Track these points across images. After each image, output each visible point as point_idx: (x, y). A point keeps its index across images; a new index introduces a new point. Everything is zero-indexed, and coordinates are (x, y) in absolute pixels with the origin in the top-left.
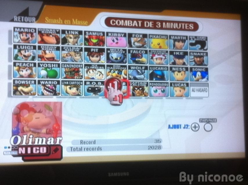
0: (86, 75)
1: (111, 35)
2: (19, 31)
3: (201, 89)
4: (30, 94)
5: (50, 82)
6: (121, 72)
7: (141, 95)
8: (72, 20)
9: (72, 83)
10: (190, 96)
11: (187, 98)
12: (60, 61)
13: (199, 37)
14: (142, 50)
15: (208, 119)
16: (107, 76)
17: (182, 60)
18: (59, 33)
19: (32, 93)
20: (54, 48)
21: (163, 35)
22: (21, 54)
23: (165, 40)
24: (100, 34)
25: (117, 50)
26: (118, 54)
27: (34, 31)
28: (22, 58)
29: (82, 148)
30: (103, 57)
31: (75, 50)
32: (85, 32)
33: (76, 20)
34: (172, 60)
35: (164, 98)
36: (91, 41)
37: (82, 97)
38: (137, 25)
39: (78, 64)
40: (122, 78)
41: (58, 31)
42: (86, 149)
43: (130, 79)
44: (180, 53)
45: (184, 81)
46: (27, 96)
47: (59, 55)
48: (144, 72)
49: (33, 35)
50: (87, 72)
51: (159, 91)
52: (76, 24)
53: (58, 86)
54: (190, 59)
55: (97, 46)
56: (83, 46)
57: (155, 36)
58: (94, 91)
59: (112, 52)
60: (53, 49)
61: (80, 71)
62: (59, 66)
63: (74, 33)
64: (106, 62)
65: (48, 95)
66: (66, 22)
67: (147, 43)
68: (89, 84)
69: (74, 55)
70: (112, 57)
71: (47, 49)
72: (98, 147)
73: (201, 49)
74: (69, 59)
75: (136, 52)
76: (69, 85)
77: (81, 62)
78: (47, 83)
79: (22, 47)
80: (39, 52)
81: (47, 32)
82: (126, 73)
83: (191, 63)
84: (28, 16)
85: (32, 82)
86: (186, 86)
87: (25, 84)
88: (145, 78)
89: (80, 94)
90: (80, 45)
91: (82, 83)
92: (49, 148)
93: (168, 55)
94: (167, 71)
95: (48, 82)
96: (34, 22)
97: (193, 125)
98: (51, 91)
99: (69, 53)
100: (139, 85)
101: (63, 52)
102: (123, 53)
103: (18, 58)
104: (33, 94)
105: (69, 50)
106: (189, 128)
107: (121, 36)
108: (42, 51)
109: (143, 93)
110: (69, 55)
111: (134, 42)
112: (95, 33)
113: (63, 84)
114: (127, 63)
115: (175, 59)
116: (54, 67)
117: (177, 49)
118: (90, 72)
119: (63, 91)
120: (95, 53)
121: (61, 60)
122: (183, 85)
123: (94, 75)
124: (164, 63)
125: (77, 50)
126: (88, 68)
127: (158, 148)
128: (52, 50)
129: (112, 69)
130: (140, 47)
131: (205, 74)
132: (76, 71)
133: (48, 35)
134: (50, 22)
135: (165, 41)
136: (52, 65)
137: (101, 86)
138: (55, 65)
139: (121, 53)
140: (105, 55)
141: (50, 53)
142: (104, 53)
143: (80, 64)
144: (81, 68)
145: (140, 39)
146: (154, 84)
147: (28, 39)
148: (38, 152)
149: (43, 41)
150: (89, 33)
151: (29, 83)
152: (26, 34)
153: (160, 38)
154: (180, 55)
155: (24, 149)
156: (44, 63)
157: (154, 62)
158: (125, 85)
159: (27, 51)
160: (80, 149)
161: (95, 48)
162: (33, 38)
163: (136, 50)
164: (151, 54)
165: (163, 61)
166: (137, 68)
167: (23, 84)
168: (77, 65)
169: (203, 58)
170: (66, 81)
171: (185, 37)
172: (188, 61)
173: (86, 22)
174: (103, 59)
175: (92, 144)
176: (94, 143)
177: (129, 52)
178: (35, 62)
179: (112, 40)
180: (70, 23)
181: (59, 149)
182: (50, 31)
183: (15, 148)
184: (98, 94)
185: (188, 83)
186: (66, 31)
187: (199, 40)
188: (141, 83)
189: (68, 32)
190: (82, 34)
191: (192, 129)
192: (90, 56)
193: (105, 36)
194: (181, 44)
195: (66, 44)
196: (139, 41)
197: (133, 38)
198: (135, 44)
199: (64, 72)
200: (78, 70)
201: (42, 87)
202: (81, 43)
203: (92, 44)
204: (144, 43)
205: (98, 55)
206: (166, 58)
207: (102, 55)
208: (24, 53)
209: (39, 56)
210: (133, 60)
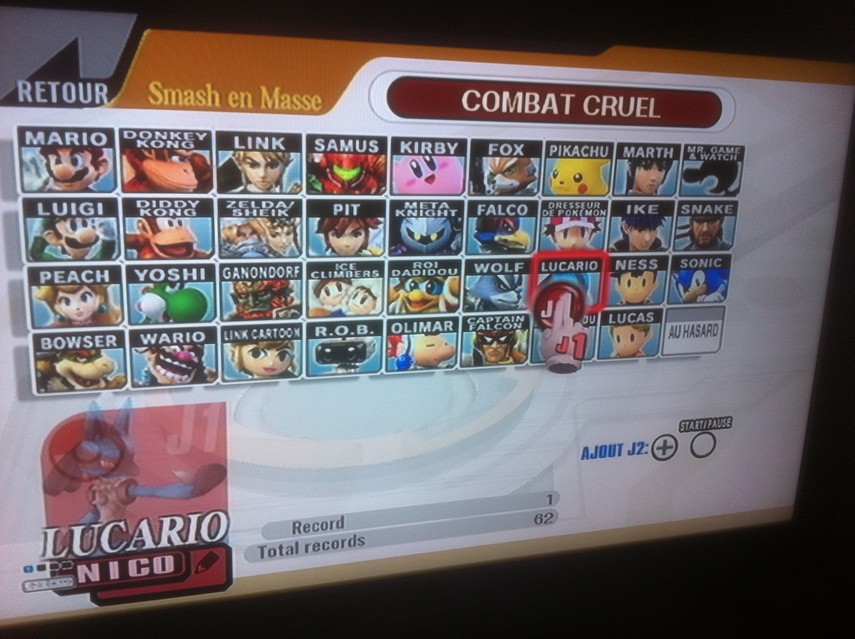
0: (314, 303)
1: (410, 151)
3: (699, 326)
4: (103, 384)
5: (178, 337)
6: (441, 284)
7: (504, 359)
8: (261, 91)
9: (262, 335)
10: (662, 355)
12: (216, 256)
13: (719, 147)
14: (518, 203)
15: (707, 420)
16: (389, 304)
17: (653, 232)
18: (205, 144)
19: (109, 379)
20: (189, 206)
21: (595, 144)
22: (59, 236)
23: (604, 161)
24: (368, 147)
25: (430, 207)
26: (431, 219)
27: (104, 139)
28: (64, 251)
29: (297, 544)
30: (376, 236)
31: (273, 211)
32: (311, 138)
33: (277, 90)
34: (617, 234)
36: (332, 172)
37: (299, 378)
39: (285, 265)
40: (442, 307)
41: (201, 138)
43: (470, 308)
44: (646, 209)
45: (648, 303)
47: (210, 231)
48: (520, 279)
49: (101, 159)
50: (317, 293)
52: (277, 106)
53: (208, 348)
54: (677, 228)
55: (357, 192)
56: (304, 197)
57: (570, 147)
58: (344, 355)
59: (410, 211)
60: (186, 212)
61: (292, 291)
62: (210, 276)
63: (266, 147)
65: (172, 382)
66: (234, 102)
67: (536, 174)
68: (324, 334)
69: (268, 232)
70: (411, 234)
71: (160, 212)
72: (352, 537)
73: (716, 191)
74: (251, 247)
75: (497, 211)
76: (250, 341)
78: (168, 341)
79: (60, 209)
81: (158, 144)
82: (457, 288)
84: (76, 80)
85: (108, 338)
86: (652, 319)
87: (82, 348)
88: (519, 302)
89: (290, 369)
91: (297, 332)
92: (183, 557)
93: (606, 216)
94: (598, 274)
95: (171, 339)
96: (102, 103)
98: (184, 366)
99: (247, 225)
100: (498, 327)
102: (449, 216)
103: (46, 250)
104: (114, 384)
105: (247, 213)
106: (646, 453)
107: (448, 153)
108: (140, 221)
109: (511, 354)
110: (247, 231)
111: (492, 175)
112: (351, 142)
113: (227, 339)
115: (628, 231)
116: (190, 279)
117: (637, 195)
118: (328, 293)
119: (229, 364)
120: (347, 219)
121: (217, 250)
123: (344, 302)
124: (588, 244)
125: (280, 213)
126: (320, 278)
128: (183, 215)
129: (407, 278)
130: (512, 192)
131: (718, 276)
132: (275, 290)
133: (163, 155)
134: (170, 100)
135: (602, 167)
136: (185, 271)
137: (368, 339)
138: (194, 270)
139: (442, 216)
141: (173, 228)
142: (381, 219)
143: (293, 265)
147: (81, 175)
148: (145, 571)
149: (142, 181)
150: (326, 144)
152: (72, 154)
153: (586, 155)
154: (647, 215)
155: (95, 567)
156: (150, 268)
157: (556, 245)
158: (451, 329)
160: (292, 549)
161: (351, 202)
162: (101, 169)
163: (496, 203)
165: (587, 242)
166: (497, 268)
168: (282, 268)
169: (721, 223)
170: (239, 329)
171: (672, 149)
172: (671, 236)
173: (317, 100)
174: (378, 241)
175: (331, 528)
176: (338, 527)
177: (472, 212)
178: (116, 263)
179: (412, 167)
180: (250, 105)
181: (218, 558)
182: (172, 138)
183: (64, 565)
184: (357, 367)
185: (661, 310)
186: (237, 139)
187: (717, 157)
188: (506, 319)
189: (243, 141)
190: (298, 149)
191: (654, 456)
192: (330, 233)
193: (386, 154)
194: (654, 174)
195: (235, 191)
196: (509, 169)
197: (490, 158)
198: (494, 182)
199: (232, 295)
200: (282, 284)
201: (147, 355)
202: (296, 184)
203: (337, 186)
204: (529, 176)
205: (359, 229)
206: (599, 230)
207: (373, 228)
208: (70, 230)
209: (128, 239)
210: (485, 239)
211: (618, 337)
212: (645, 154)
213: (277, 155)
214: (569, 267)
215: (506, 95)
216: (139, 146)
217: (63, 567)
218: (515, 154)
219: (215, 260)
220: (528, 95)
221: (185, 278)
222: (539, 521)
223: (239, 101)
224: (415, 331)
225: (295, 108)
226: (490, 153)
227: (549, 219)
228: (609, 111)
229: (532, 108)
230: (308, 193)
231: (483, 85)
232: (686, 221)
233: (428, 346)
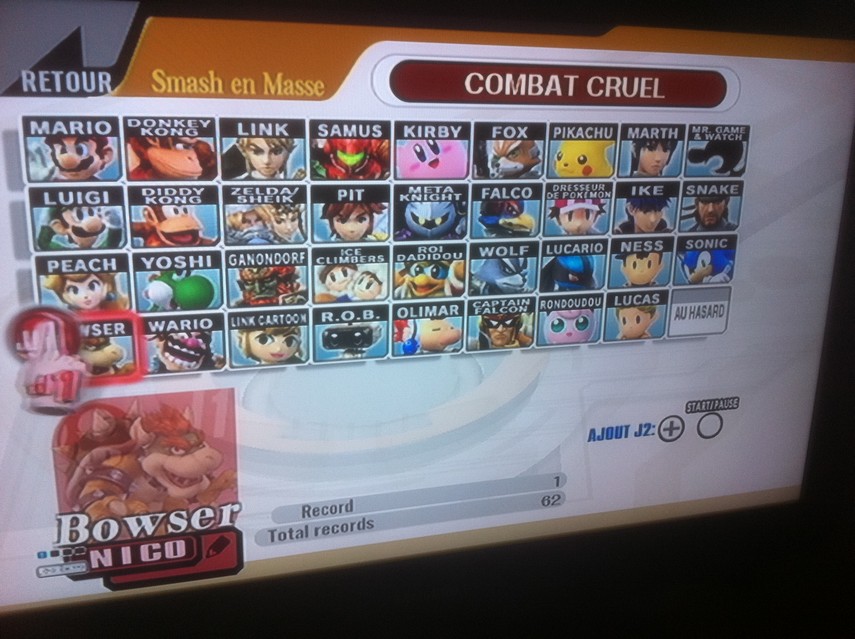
0: (320, 289)
1: (413, 136)
3: (705, 307)
4: (112, 372)
5: (186, 324)
7: (510, 342)
8: (263, 77)
9: (268, 321)
10: (668, 336)
11: (656, 342)
13: (724, 127)
14: (522, 186)
15: (713, 401)
16: (394, 288)
17: (658, 213)
18: (209, 132)
19: (119, 366)
20: (194, 193)
21: (599, 126)
22: (65, 225)
23: (608, 142)
24: (372, 132)
25: (434, 191)
26: (436, 204)
27: (109, 128)
29: (307, 527)
30: (381, 221)
31: (278, 197)
32: (315, 124)
33: (279, 75)
34: (622, 216)
36: (336, 158)
37: (307, 364)
39: (290, 251)
40: (447, 291)
41: (205, 125)
42: (320, 531)
43: (475, 291)
44: (651, 190)
45: (653, 284)
47: (216, 220)
48: (525, 265)
49: (105, 148)
50: (323, 279)
51: (569, 326)
52: (279, 92)
53: (216, 335)
54: (682, 208)
55: (361, 177)
56: (308, 183)
57: (574, 129)
58: (350, 340)
59: (414, 196)
61: (297, 277)
62: (216, 263)
63: (270, 133)
65: (180, 369)
66: (237, 88)
67: (540, 157)
68: (331, 320)
69: (273, 219)
70: (416, 219)
71: (166, 200)
72: (361, 520)
73: (722, 171)
74: (256, 233)
75: (501, 195)
76: (257, 327)
77: (302, 243)
78: (176, 327)
79: (66, 198)
80: (137, 211)
81: (161, 132)
82: (462, 272)
83: (682, 222)
84: (79, 69)
85: (116, 326)
86: (658, 300)
88: (525, 284)
89: (297, 354)
91: (304, 318)
93: (611, 198)
94: (603, 256)
95: (179, 326)
96: (105, 92)
97: (666, 424)
98: (192, 353)
99: (252, 212)
102: (454, 200)
103: (54, 240)
104: (123, 372)
105: (252, 199)
106: (653, 434)
107: (451, 137)
108: (145, 209)
109: (517, 337)
110: (253, 218)
111: (496, 158)
112: (354, 127)
113: (234, 325)
114: (468, 236)
115: (633, 213)
116: (197, 266)
117: (643, 176)
118: (333, 279)
120: (351, 205)
121: (222, 237)
122: (649, 302)
123: (350, 287)
124: (593, 227)
126: (326, 264)
128: (188, 203)
129: (412, 262)
130: (516, 175)
131: (724, 256)
132: (281, 276)
133: (167, 143)
134: (173, 88)
135: (606, 149)
136: (191, 258)
137: (374, 324)
138: (201, 258)
139: (447, 200)
140: (389, 211)
141: (179, 215)
142: (385, 204)
143: (298, 251)
145: (519, 142)
146: (556, 302)
147: (86, 163)
148: (157, 556)
149: (147, 169)
150: (329, 130)
151: (106, 332)
152: (77, 143)
153: (590, 137)
154: (652, 196)
155: (108, 552)
156: (157, 255)
157: (560, 228)
158: (457, 313)
160: (302, 532)
161: (355, 187)
162: (106, 158)
163: (500, 187)
164: (553, 199)
165: (592, 223)
166: (502, 251)
167: (83, 337)
168: (287, 254)
169: (727, 203)
170: (246, 315)
171: (677, 130)
172: (676, 216)
173: (319, 85)
175: (340, 511)
176: (347, 510)
177: (477, 195)
178: (123, 251)
179: (416, 151)
180: (253, 92)
181: (228, 542)
182: (176, 126)
183: (77, 551)
184: (364, 352)
185: (667, 292)
186: (240, 125)
187: (722, 137)
188: (512, 302)
189: (247, 128)
190: (302, 135)
191: (661, 437)
192: (335, 219)
193: (389, 138)
194: (659, 155)
195: (238, 178)
196: (513, 152)
197: (493, 141)
198: (498, 165)
199: (238, 282)
200: (288, 270)
201: (156, 342)
202: (300, 170)
203: (340, 171)
204: (533, 158)
205: (363, 214)
206: (604, 212)
207: (378, 213)
208: (77, 219)
209: (134, 227)
210: (489, 222)
211: (624, 319)
212: (650, 135)
213: (280, 142)
214: (574, 250)
215: (509, 77)
216: (143, 134)
217: (76, 553)
218: (519, 136)
219: (221, 247)
220: (531, 77)
221: (192, 265)
222: (546, 503)
223: (242, 88)
225: (297, 93)
226: (494, 136)
227: (553, 201)
228: (613, 92)
229: (535, 89)
230: (312, 179)
231: (486, 68)
232: (692, 201)
233: (434, 330)
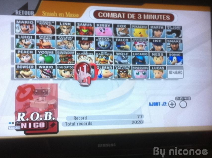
1: (99, 26)
2: (20, 23)
3: (177, 71)
4: (30, 77)
5: (47, 67)
6: (108, 57)
7: (125, 77)
8: (65, 13)
9: (66, 67)
10: (168, 78)
11: (164, 80)
12: (56, 49)
13: (175, 26)
14: (126, 39)
15: (183, 97)
16: (96, 61)
17: (161, 47)
18: (54, 24)
19: (32, 76)
20: (50, 37)
21: (143, 25)
22: (22, 43)
23: (145, 29)
24: (89, 25)
25: (104, 39)
26: (105, 42)
27: (33, 22)
28: (23, 46)
29: (75, 123)
30: (92, 45)
31: (68, 39)
32: (77, 23)
33: (69, 13)
34: (151, 47)
35: (145, 79)
36: (82, 31)
38: (121, 17)
39: (71, 51)
40: (109, 63)
41: (53, 23)
42: (78, 124)
43: (116, 63)
44: (158, 41)
45: (162, 64)
46: (27, 79)
47: (54, 44)
48: (128, 58)
49: (32, 27)
50: (79, 58)
51: (141, 74)
52: (69, 16)
53: (54, 70)
54: (167, 46)
55: (87, 35)
56: (75, 36)
57: (137, 26)
59: (100, 40)
61: (73, 57)
62: (54, 53)
63: (67, 25)
64: (95, 49)
65: (45, 78)
67: (129, 32)
69: (67, 43)
70: (100, 45)
71: (44, 38)
72: (89, 122)
73: (176, 37)
74: (63, 47)
76: (63, 69)
77: (74, 49)
79: (23, 37)
81: (44, 24)
82: (112, 58)
83: (168, 49)
84: (27, 10)
85: (32, 66)
86: (164, 69)
87: (26, 68)
88: (128, 62)
89: (72, 76)
90: (73, 35)
91: (74, 67)
92: (47, 123)
93: (148, 42)
94: (148, 56)
95: (45, 67)
96: (32, 15)
97: (170, 103)
98: (48, 74)
99: (63, 42)
101: (58, 41)
102: (109, 41)
103: (20, 46)
104: (33, 77)
105: (63, 39)
106: (167, 105)
107: (108, 27)
108: (40, 40)
109: (127, 76)
110: (63, 43)
111: (119, 32)
112: (85, 24)
113: (58, 68)
114: (113, 50)
115: (154, 46)
116: (50, 54)
117: (155, 37)
118: (81, 58)
119: (58, 74)
120: (85, 41)
122: (161, 69)
123: (85, 60)
127: (141, 123)
128: (49, 39)
129: (100, 55)
130: (124, 36)
131: (180, 58)
132: (69, 57)
133: (45, 26)
134: (47, 15)
136: (49, 52)
138: (51, 52)
140: (94, 43)
141: (47, 42)
142: (93, 41)
143: (73, 51)
144: (73, 54)
145: (123, 29)
146: (137, 67)
147: (28, 30)
148: (37, 126)
149: (40, 32)
150: (80, 24)
151: (29, 68)
152: (26, 26)
153: (141, 28)
154: (159, 42)
155: (26, 124)
156: (41, 51)
157: (136, 49)
158: (111, 69)
159: (27, 40)
160: (74, 124)
161: (86, 37)
162: (32, 29)
163: (120, 38)
165: (144, 48)
166: (122, 54)
167: (24, 68)
168: (70, 52)
169: (179, 44)
170: (61, 66)
171: (163, 27)
172: (166, 48)
173: (78, 15)
174: (92, 47)
175: (83, 119)
176: (85, 119)
177: (115, 40)
179: (100, 30)
180: (63, 16)
181: (55, 124)
182: (47, 23)
185: (166, 66)
186: (60, 23)
187: (175, 29)
188: (125, 67)
190: (74, 25)
191: (169, 106)
192: (81, 44)
193: (93, 27)
194: (159, 32)
195: (60, 34)
196: (123, 31)
197: (118, 28)
198: (119, 34)
199: (59, 58)
200: (71, 56)
201: (40, 71)
202: (73, 33)
203: (83, 34)
205: (88, 43)
206: (147, 45)
207: (91, 43)
208: (25, 42)
209: (37, 44)
210: (118, 47)
211: (155, 73)
213: (69, 27)
217: (18, 124)
218: (124, 27)
221: (49, 53)
223: (61, 15)
224: (102, 68)
227: (134, 42)
233: (106, 72)
